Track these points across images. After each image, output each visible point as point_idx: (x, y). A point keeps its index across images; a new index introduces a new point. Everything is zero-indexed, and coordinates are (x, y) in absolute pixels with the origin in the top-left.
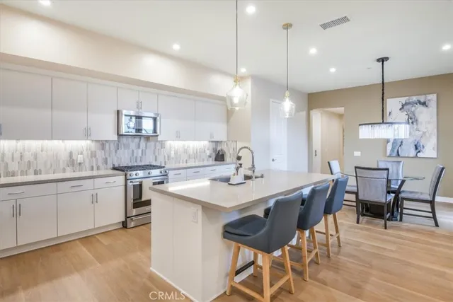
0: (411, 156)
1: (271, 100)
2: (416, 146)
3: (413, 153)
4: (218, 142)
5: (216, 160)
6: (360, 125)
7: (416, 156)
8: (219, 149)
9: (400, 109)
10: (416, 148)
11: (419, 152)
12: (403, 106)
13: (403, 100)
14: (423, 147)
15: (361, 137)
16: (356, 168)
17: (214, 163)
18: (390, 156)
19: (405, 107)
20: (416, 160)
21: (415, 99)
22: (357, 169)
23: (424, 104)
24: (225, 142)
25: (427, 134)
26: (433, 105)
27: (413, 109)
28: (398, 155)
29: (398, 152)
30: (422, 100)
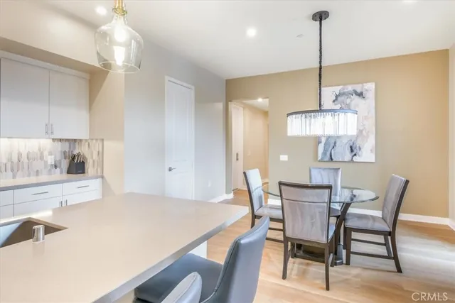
0: (346, 160)
1: (167, 78)
2: (351, 147)
3: (348, 156)
4: (75, 140)
5: (69, 172)
6: (289, 115)
7: (352, 161)
8: (76, 152)
9: (334, 101)
10: (352, 151)
11: (355, 155)
12: (337, 97)
13: (337, 89)
14: (360, 149)
15: (289, 134)
16: (281, 184)
17: (65, 176)
18: (321, 161)
19: (339, 99)
20: (351, 164)
21: (350, 88)
22: (283, 187)
23: (360, 95)
24: (86, 140)
25: (364, 132)
26: (370, 95)
27: (348, 101)
28: (332, 159)
29: (331, 156)
30: (359, 91)
